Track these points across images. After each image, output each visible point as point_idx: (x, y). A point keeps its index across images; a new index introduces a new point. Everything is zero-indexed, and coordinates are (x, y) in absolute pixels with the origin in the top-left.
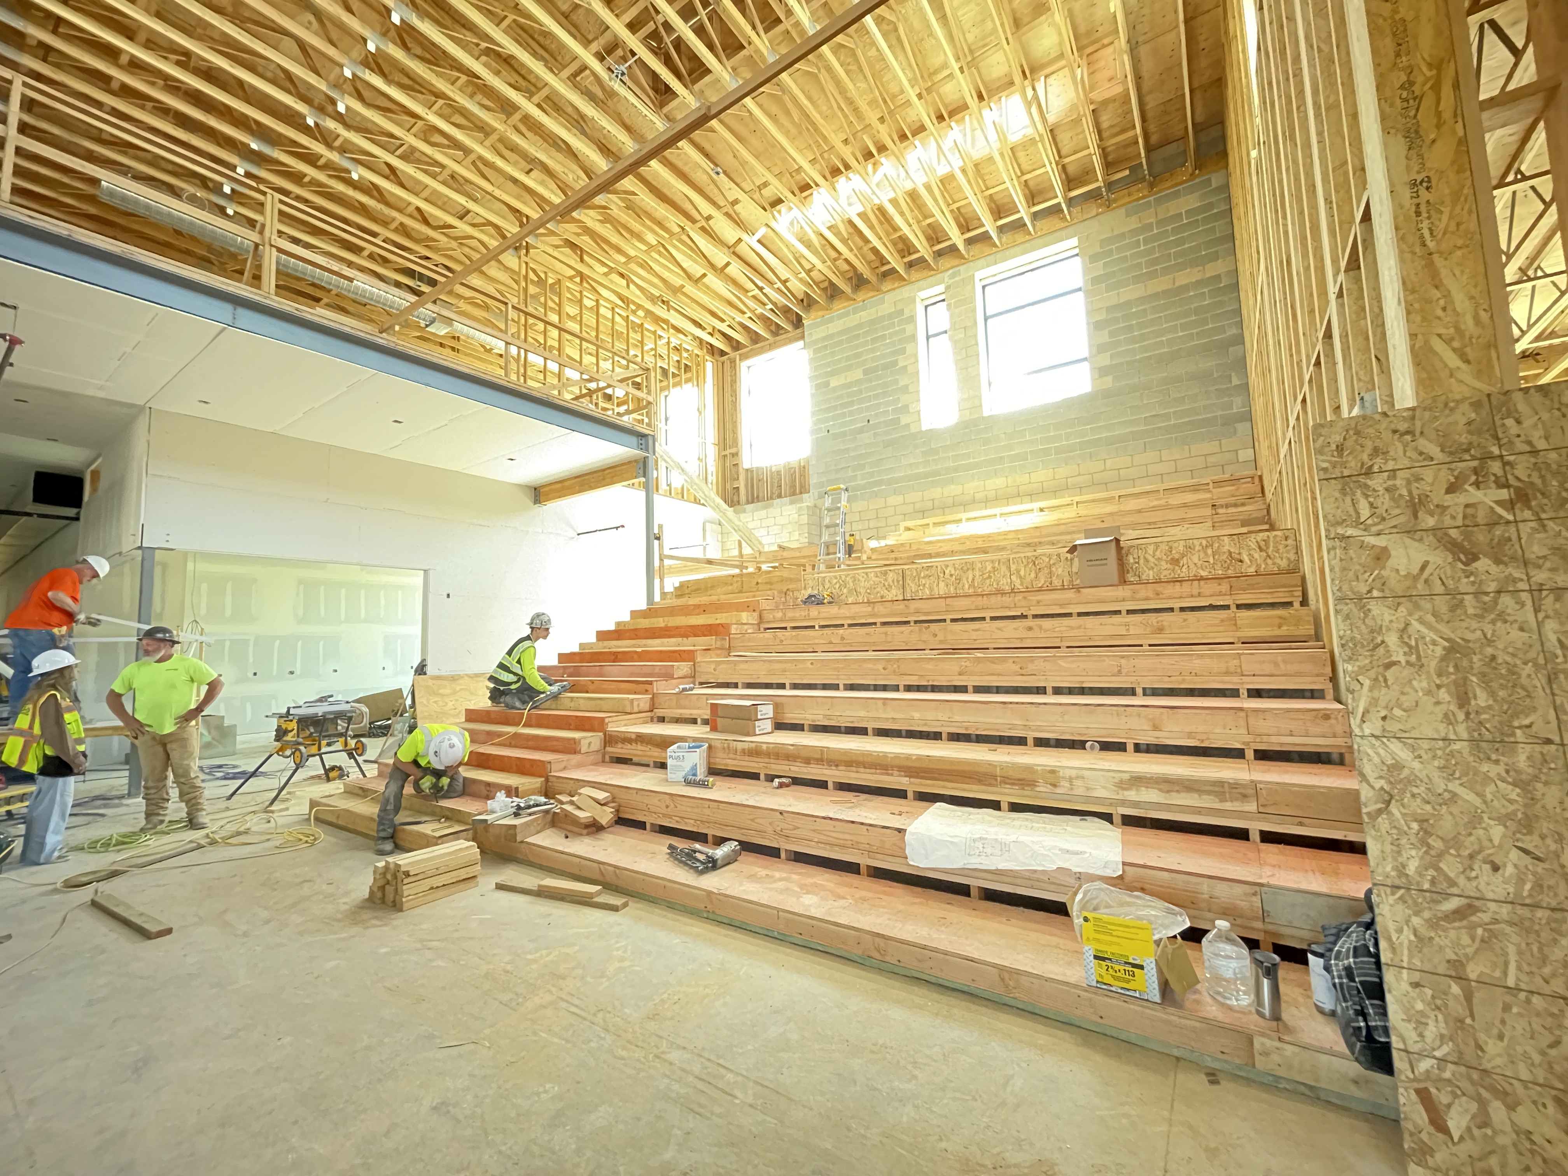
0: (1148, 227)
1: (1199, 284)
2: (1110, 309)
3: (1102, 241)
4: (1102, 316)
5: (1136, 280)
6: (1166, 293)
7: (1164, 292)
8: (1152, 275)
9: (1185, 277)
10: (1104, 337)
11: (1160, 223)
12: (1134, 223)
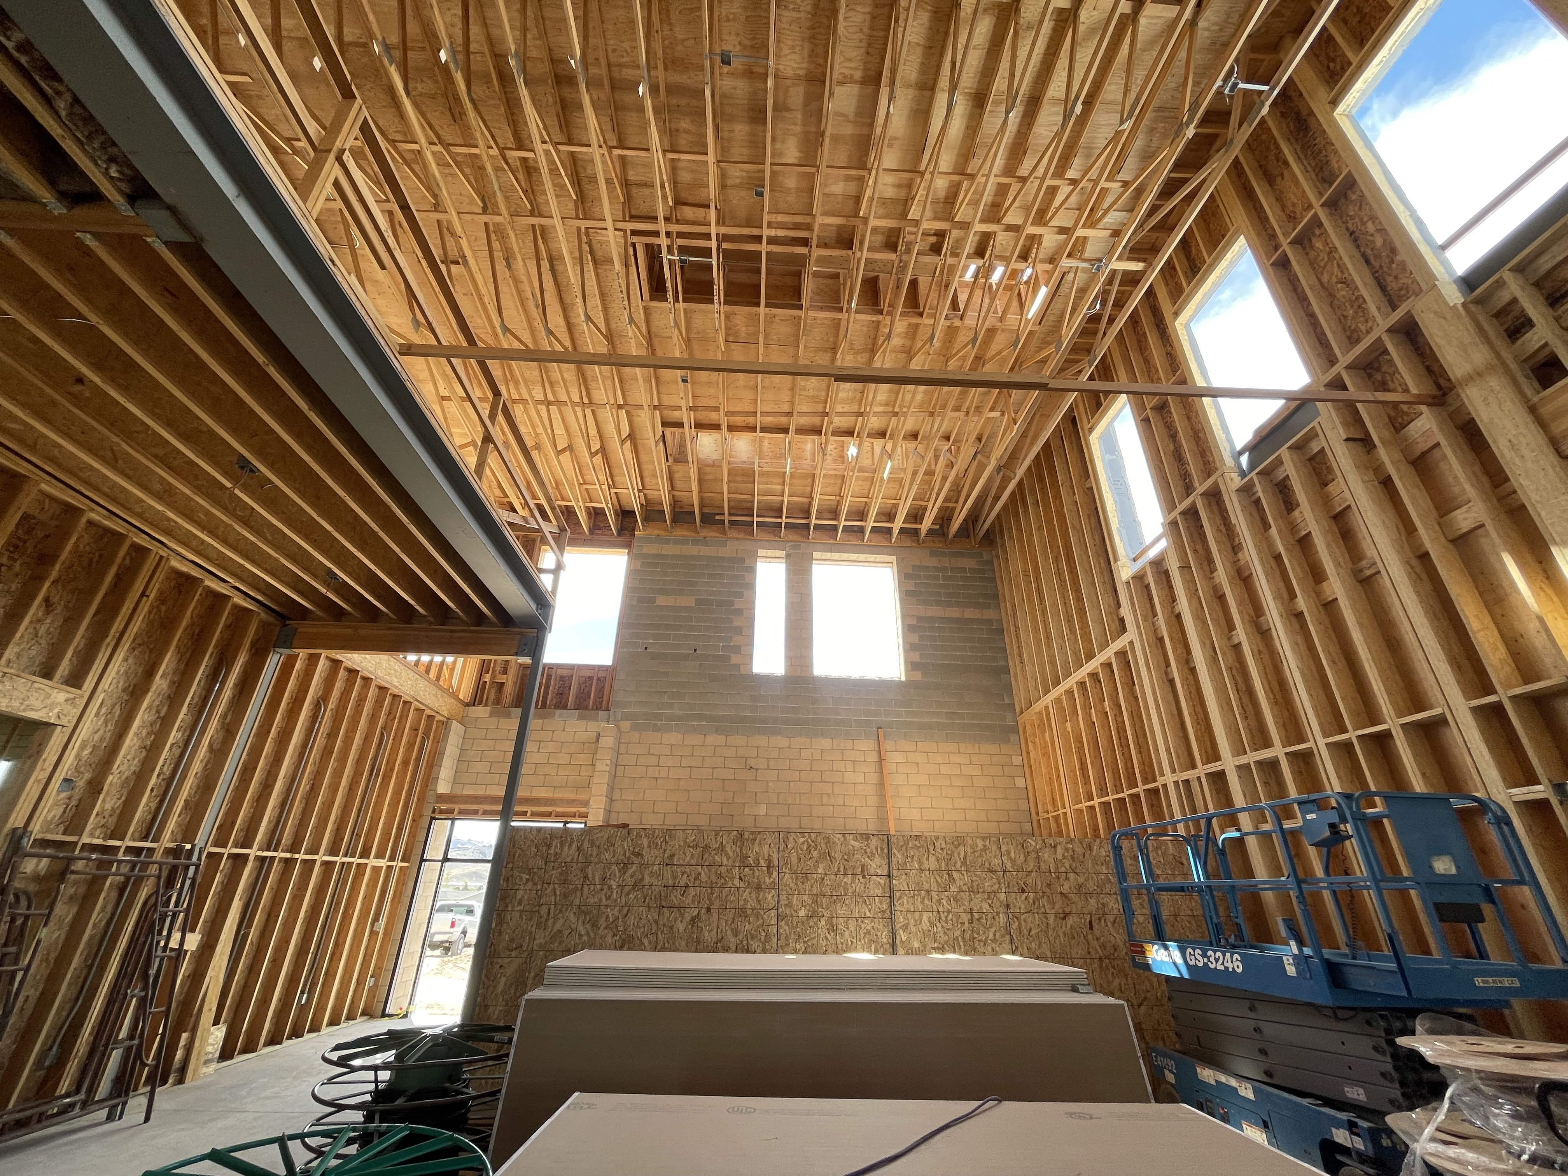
0: (944, 569)
1: (979, 621)
2: (920, 619)
3: (913, 566)
4: (914, 622)
5: (938, 603)
6: (958, 621)
7: (957, 619)
8: (948, 604)
9: (970, 613)
10: (915, 639)
11: (953, 569)
12: (933, 562)
